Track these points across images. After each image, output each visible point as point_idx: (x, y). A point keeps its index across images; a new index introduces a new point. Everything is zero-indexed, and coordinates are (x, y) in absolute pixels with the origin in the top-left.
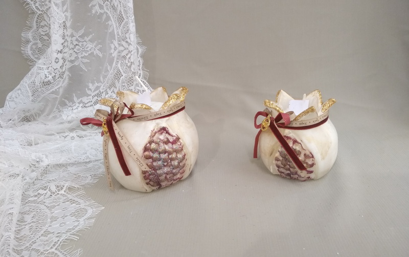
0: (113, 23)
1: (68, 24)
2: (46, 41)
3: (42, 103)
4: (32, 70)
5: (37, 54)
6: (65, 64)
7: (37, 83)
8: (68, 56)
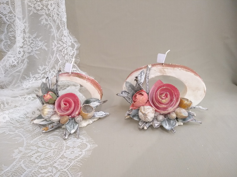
0: (54, 30)
1: (27, 30)
2: (13, 40)
3: (10, 78)
4: (4, 58)
5: (7, 48)
6: (25, 55)
7: (8, 66)
8: (27, 50)
